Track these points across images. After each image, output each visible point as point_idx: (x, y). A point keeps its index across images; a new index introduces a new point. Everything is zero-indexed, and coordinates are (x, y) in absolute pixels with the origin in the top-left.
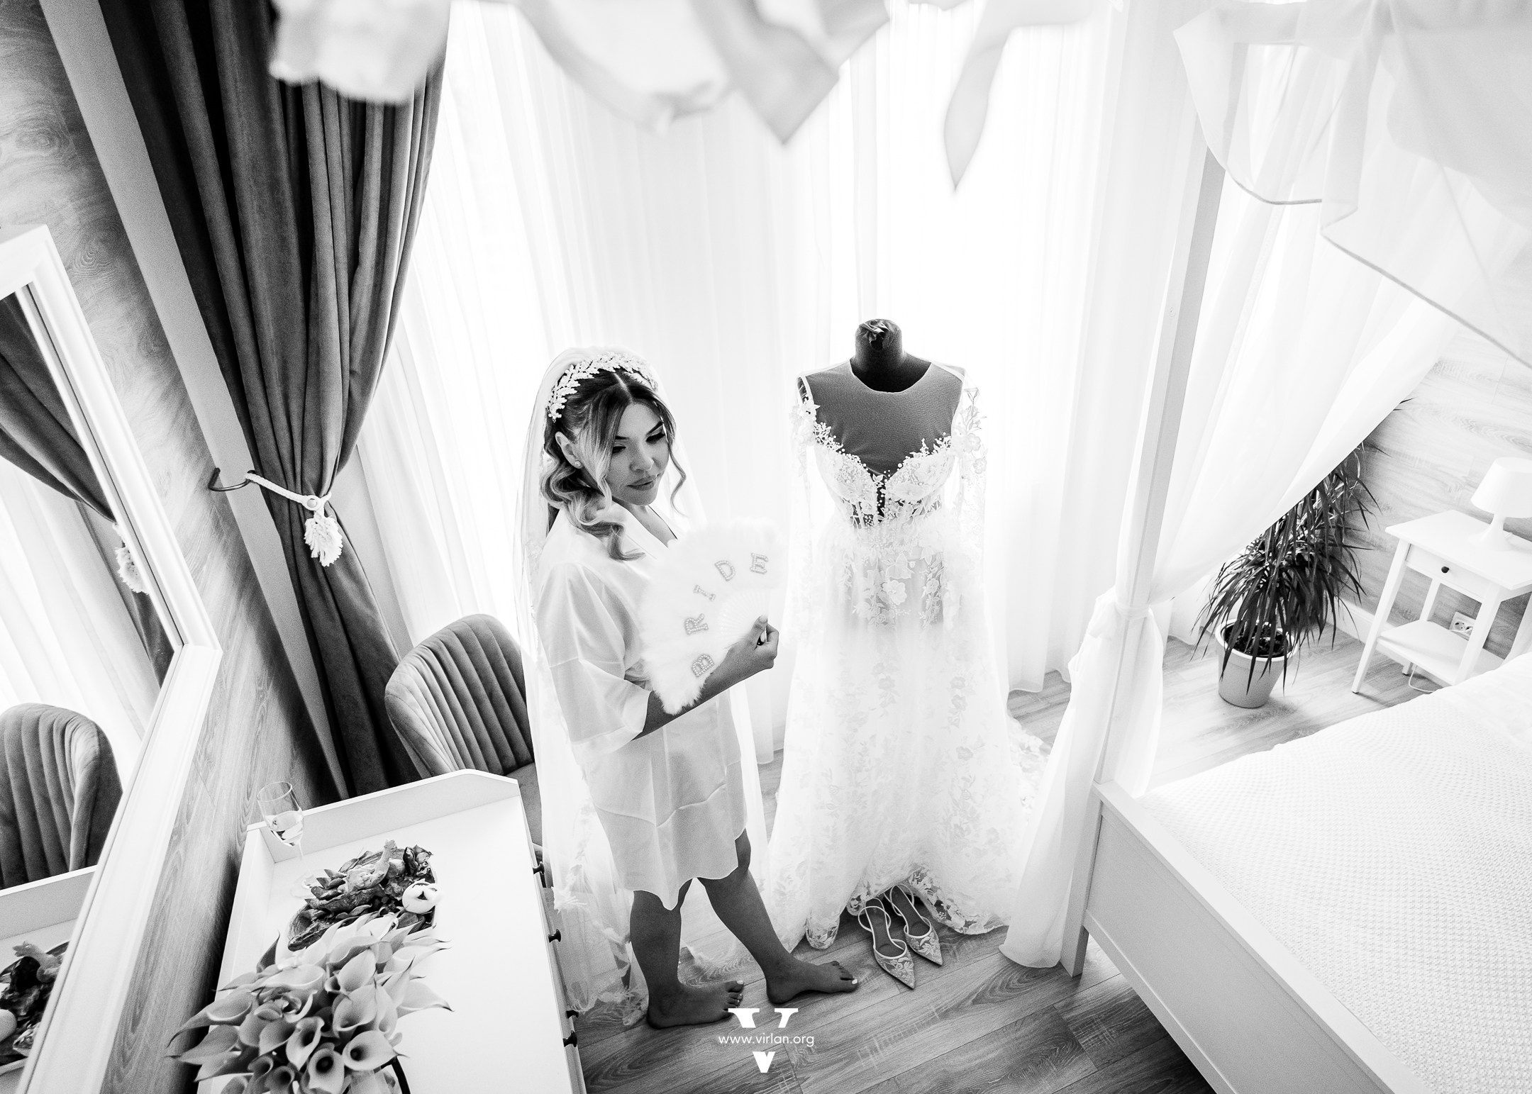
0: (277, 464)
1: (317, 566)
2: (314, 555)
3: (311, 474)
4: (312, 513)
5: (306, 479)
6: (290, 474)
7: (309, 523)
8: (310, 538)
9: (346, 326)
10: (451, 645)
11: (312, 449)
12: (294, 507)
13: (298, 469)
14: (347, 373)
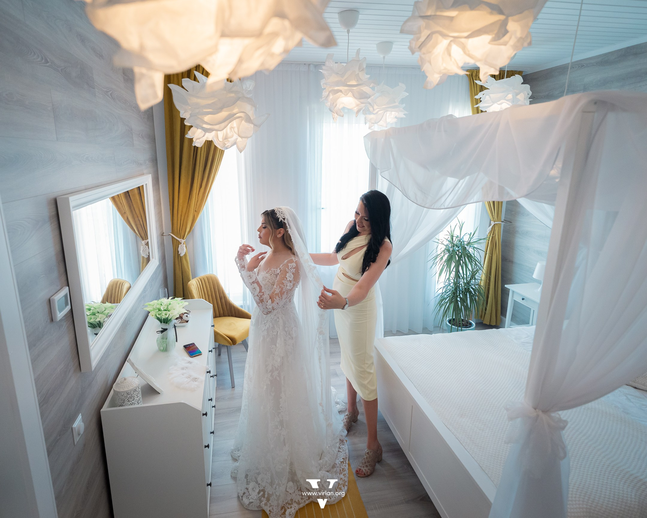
0: (176, 231)
1: (179, 255)
2: (179, 253)
3: (182, 234)
4: (181, 243)
5: (181, 235)
6: (178, 234)
7: (180, 246)
8: (179, 249)
9: (196, 201)
10: (205, 279)
11: (184, 228)
12: (177, 241)
13: (180, 232)
14: (195, 210)
